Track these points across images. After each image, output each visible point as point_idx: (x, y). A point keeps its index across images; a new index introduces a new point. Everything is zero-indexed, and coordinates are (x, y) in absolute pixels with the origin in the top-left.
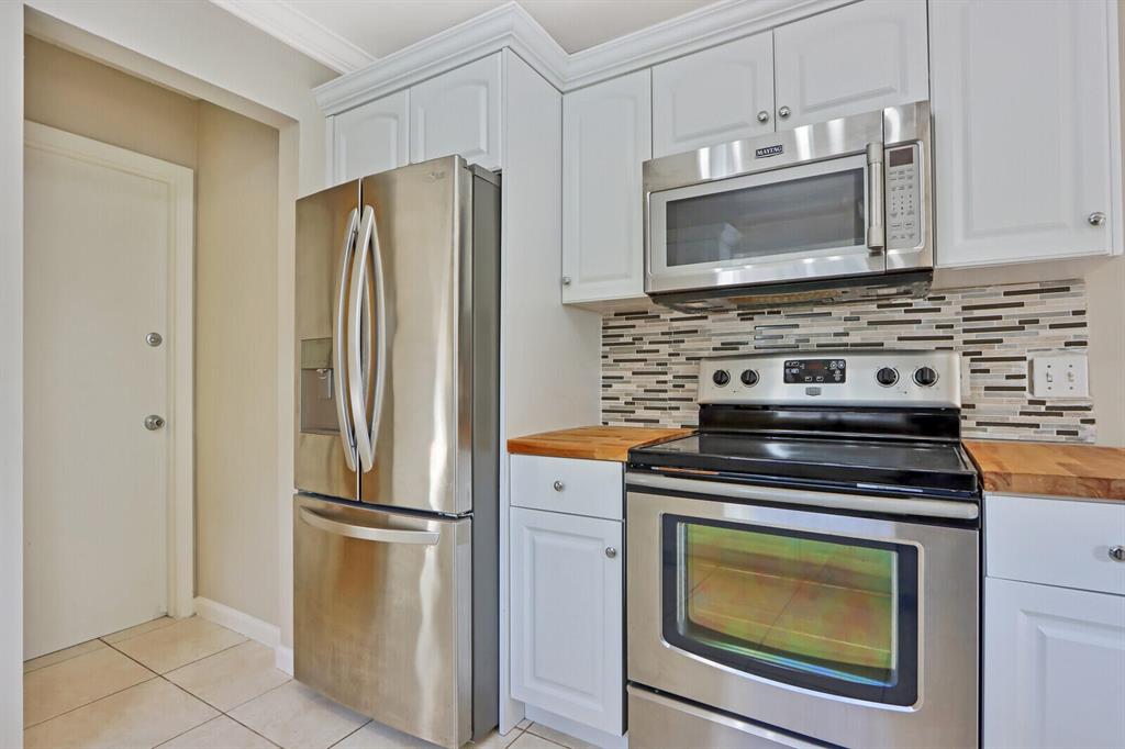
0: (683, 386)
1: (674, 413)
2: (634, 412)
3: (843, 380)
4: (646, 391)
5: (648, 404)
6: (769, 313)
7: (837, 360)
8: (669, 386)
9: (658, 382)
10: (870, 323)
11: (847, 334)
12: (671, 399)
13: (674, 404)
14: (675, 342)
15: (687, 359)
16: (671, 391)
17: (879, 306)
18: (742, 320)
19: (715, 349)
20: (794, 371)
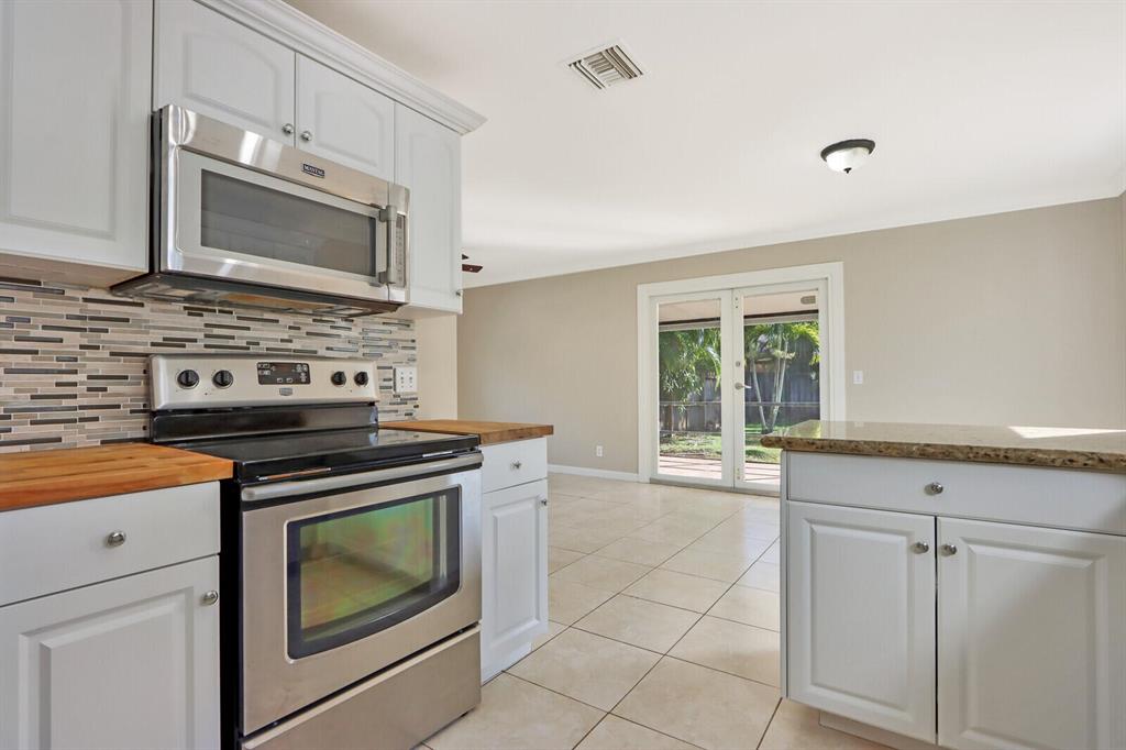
0: (105, 389)
1: (88, 425)
2: (10, 430)
3: (308, 381)
4: (33, 397)
5: (39, 416)
6: (220, 311)
7: (302, 365)
8: (81, 389)
9: (58, 384)
10: (308, 333)
11: (291, 341)
12: (82, 407)
13: (88, 413)
14: (92, 330)
15: (112, 354)
16: (83, 396)
17: (314, 320)
18: (190, 314)
19: (153, 344)
20: (266, 373)
